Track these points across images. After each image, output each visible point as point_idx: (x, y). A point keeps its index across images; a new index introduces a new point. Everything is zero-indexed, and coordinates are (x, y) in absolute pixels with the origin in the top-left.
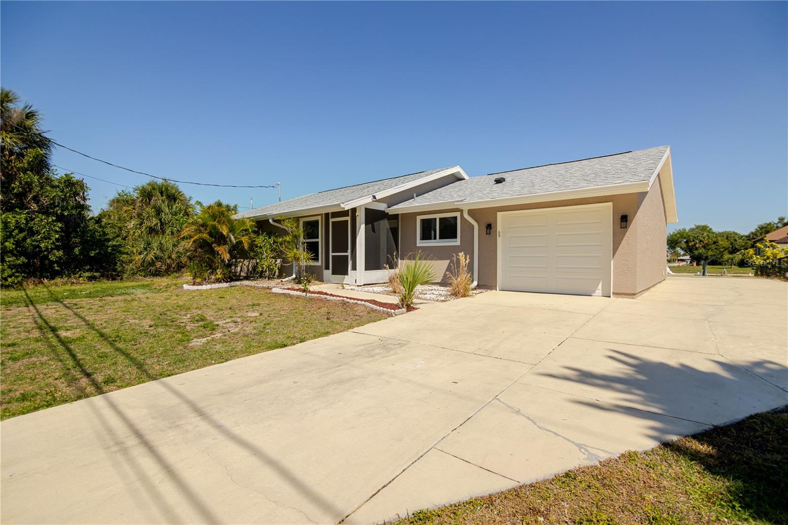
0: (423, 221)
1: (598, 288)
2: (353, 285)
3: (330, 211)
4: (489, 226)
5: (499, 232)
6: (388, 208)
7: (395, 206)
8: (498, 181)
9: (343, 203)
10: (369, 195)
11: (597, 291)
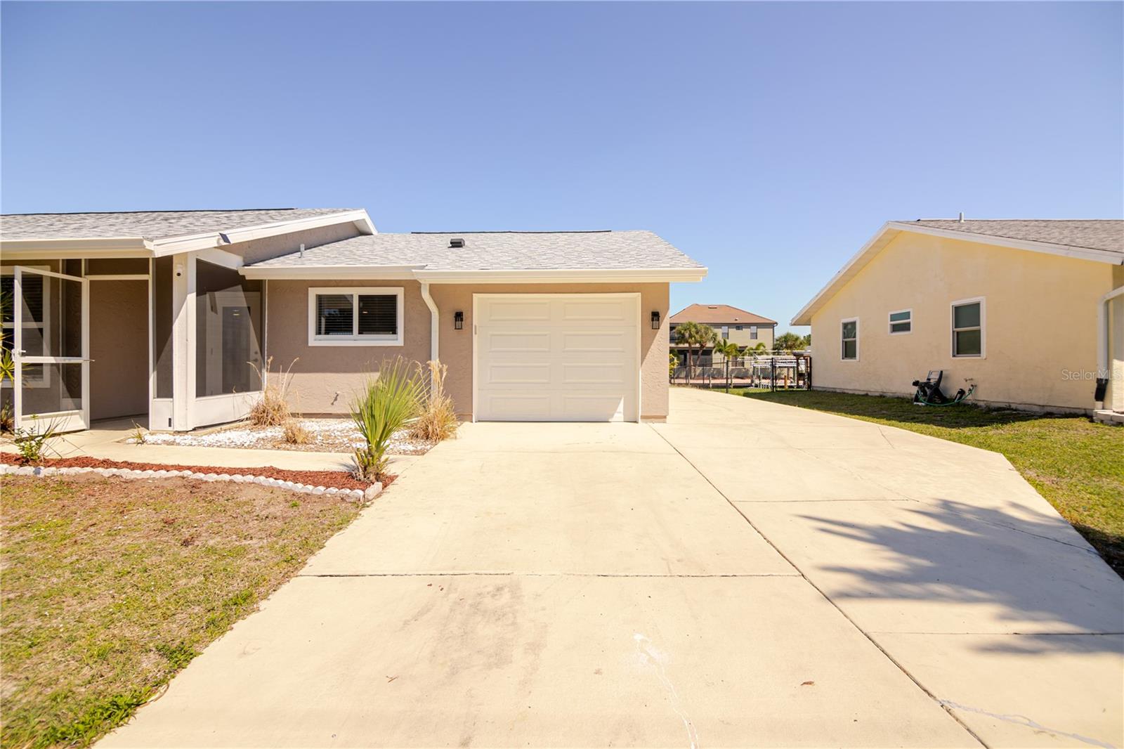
0: (320, 298)
1: (618, 410)
2: (162, 432)
3: (83, 255)
4: (459, 316)
5: (475, 326)
6: (245, 265)
7: (261, 264)
8: (456, 244)
9: (151, 240)
10: (213, 231)
11: (616, 415)
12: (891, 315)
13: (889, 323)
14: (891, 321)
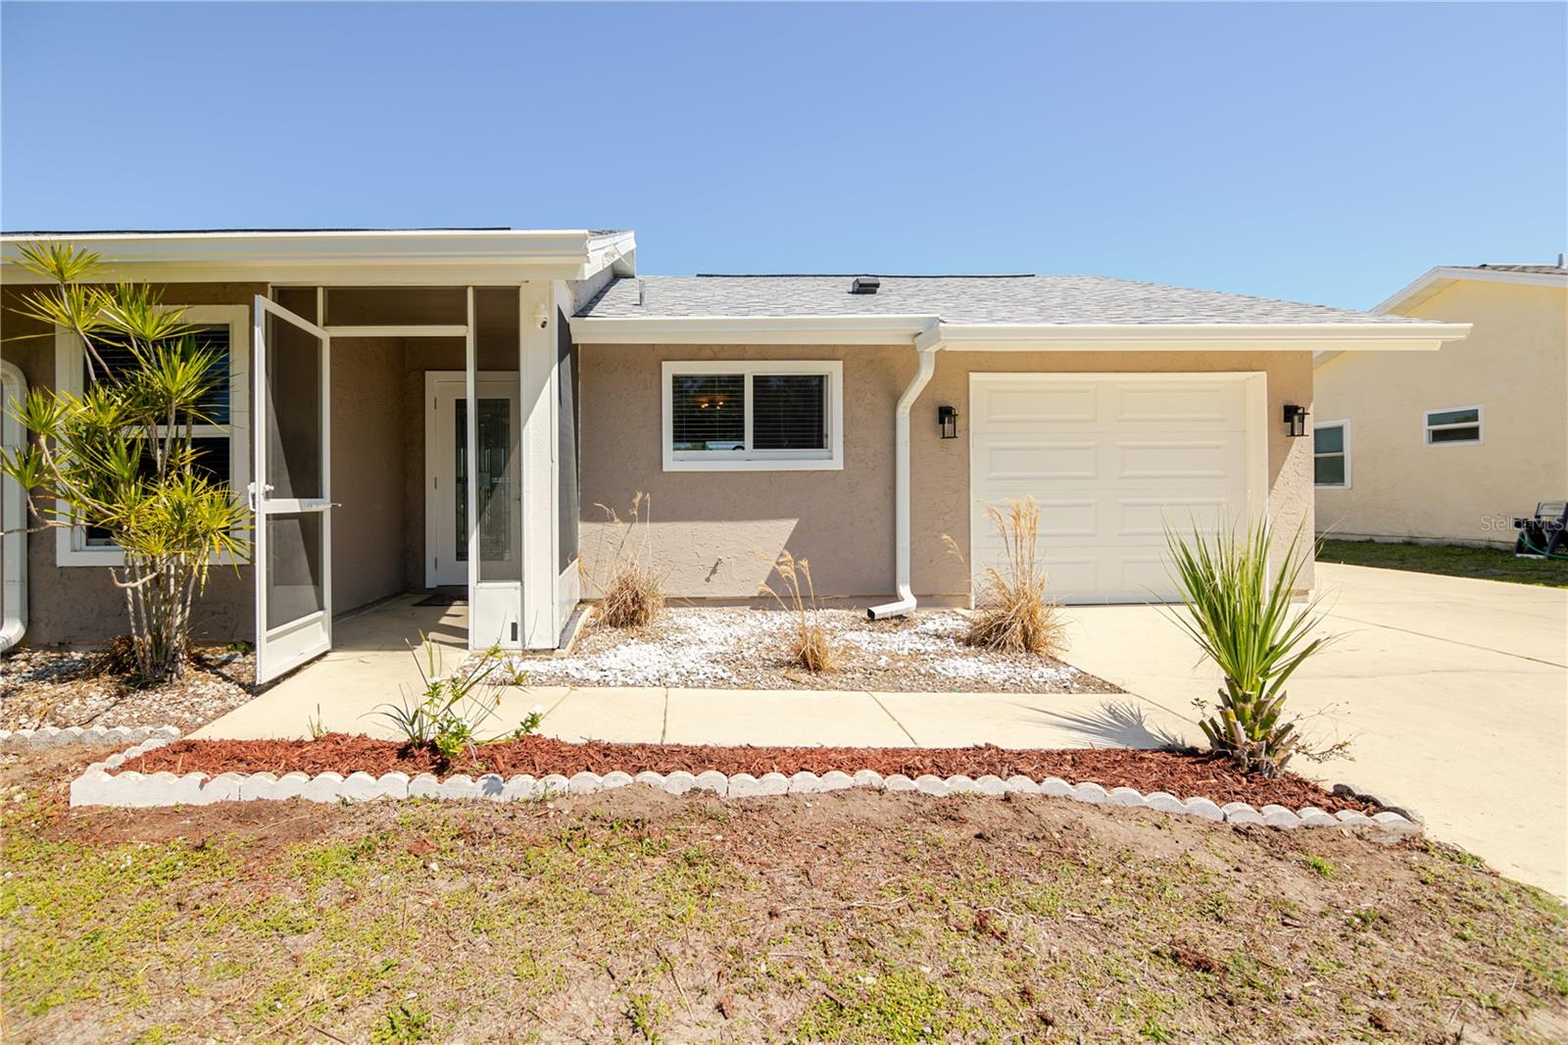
0: (682, 382)
4: (945, 413)
12: (1429, 416)
13: (1426, 428)
14: (1430, 424)
